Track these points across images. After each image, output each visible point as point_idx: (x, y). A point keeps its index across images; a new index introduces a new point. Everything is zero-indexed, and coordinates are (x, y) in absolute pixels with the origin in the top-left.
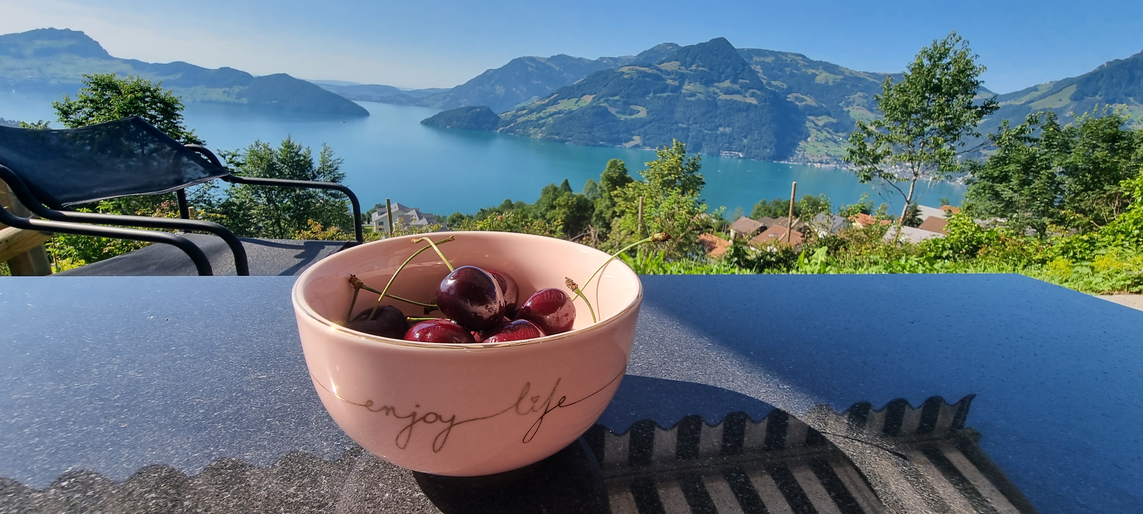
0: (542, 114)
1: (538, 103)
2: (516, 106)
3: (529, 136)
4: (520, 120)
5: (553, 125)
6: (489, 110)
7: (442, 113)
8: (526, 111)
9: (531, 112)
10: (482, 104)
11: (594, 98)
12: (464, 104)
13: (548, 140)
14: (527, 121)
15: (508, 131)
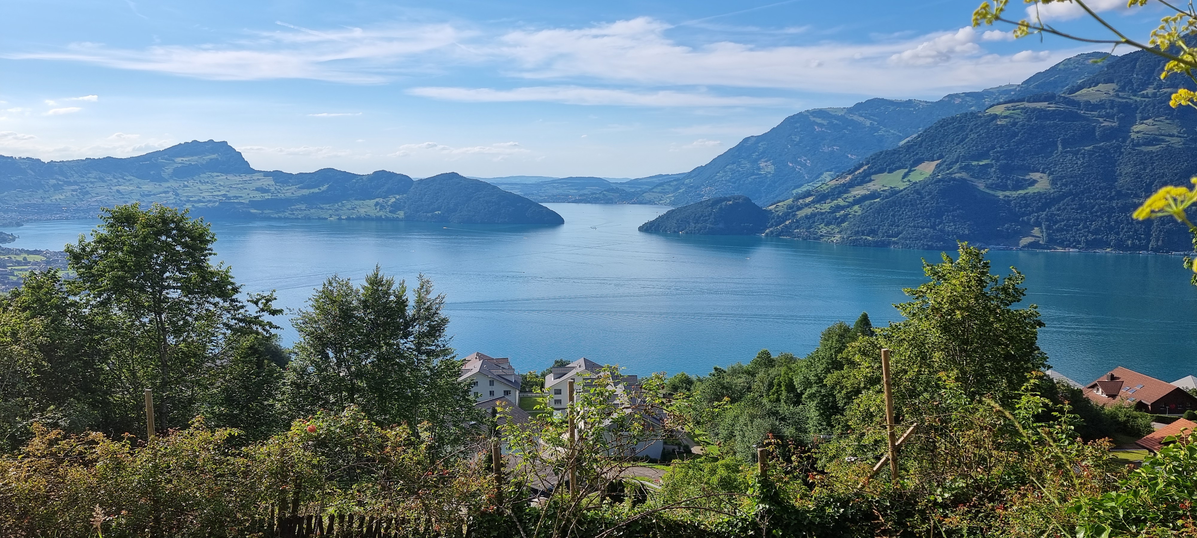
0: (840, 202)
1: (834, 182)
2: (794, 192)
3: (819, 239)
4: (801, 214)
5: (863, 218)
6: (748, 200)
7: (673, 211)
8: (810, 199)
9: (822, 198)
10: (737, 193)
11: (938, 166)
12: (708, 194)
13: (855, 244)
14: (813, 215)
15: (780, 234)
